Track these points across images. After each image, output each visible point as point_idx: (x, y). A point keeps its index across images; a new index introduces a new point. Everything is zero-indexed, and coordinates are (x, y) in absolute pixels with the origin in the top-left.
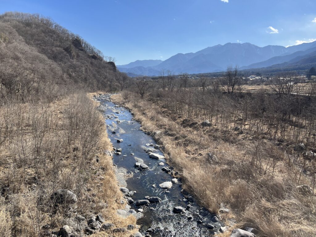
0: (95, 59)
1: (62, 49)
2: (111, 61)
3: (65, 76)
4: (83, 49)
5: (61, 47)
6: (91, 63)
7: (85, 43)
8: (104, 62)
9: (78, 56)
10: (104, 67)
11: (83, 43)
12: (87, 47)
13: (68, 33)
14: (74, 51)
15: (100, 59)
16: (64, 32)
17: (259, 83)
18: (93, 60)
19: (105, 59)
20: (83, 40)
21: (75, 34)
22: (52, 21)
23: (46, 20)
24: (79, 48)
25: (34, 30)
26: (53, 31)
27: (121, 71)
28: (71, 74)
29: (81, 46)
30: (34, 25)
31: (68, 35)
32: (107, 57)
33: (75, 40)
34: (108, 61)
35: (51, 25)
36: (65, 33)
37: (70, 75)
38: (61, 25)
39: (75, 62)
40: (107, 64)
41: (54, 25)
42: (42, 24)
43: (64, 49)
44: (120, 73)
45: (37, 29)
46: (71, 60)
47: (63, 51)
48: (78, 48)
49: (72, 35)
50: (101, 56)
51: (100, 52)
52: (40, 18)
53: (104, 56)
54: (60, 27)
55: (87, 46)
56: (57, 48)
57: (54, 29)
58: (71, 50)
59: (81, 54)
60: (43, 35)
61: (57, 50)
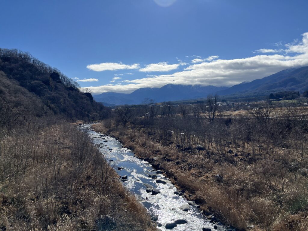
0: (72, 91)
1: (40, 82)
2: (88, 92)
3: (45, 107)
4: (60, 82)
5: (39, 80)
6: (69, 94)
7: (62, 76)
8: (81, 93)
9: (56, 88)
10: (82, 98)
11: (60, 76)
14: (52, 82)
15: (77, 91)
16: (42, 66)
19: (81, 90)
20: (60, 73)
21: (52, 67)
22: (29, 56)
23: (25, 55)
25: (13, 65)
26: (32, 65)
28: (51, 105)
29: (59, 78)
30: (12, 60)
31: (46, 67)
33: (53, 74)
34: (85, 92)
35: (29, 59)
37: (50, 107)
38: (39, 60)
39: (53, 94)
40: (84, 95)
41: (32, 59)
42: (20, 59)
44: (96, 103)
45: (16, 63)
46: (50, 92)
47: (42, 83)
48: (56, 81)
49: (50, 68)
50: (78, 88)
51: (76, 83)
52: (18, 52)
55: (64, 78)
56: (36, 81)
57: (32, 63)
58: (50, 83)
59: (59, 86)
60: (21, 69)
61: (35, 83)
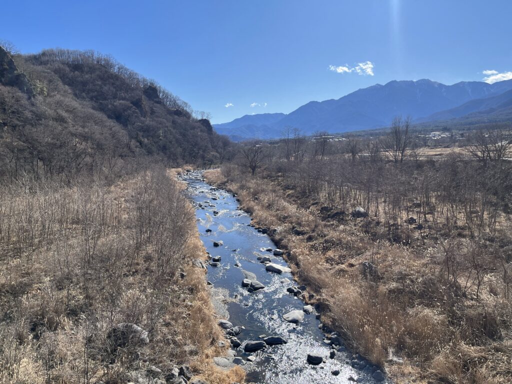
0: (178, 116)
1: (128, 103)
2: (204, 118)
3: (133, 143)
4: (160, 102)
5: (127, 100)
6: (174, 122)
7: (164, 92)
8: (193, 119)
9: (153, 112)
10: (194, 128)
11: (160, 92)
12: (167, 98)
13: (138, 78)
14: (146, 103)
15: (187, 115)
16: (132, 76)
17: (447, 144)
18: (176, 117)
19: (194, 115)
20: (160, 87)
21: (148, 79)
22: (113, 61)
23: (105, 60)
24: (155, 100)
25: (87, 76)
26: (116, 76)
27: (219, 133)
28: (143, 140)
29: (158, 97)
30: (86, 69)
31: (138, 81)
32: (198, 111)
33: (148, 89)
34: (200, 118)
35: (112, 66)
36: (134, 78)
37: (141, 143)
38: (127, 66)
39: (148, 121)
40: (197, 122)
41: (117, 66)
42: (97, 67)
43: (132, 103)
44: (218, 136)
45: (91, 74)
46: (142, 119)
47: (131, 105)
48: (153, 100)
49: (144, 80)
50: (188, 110)
51: (186, 104)
52: (96, 56)
53: (192, 111)
54: (126, 69)
55: (167, 96)
56: (121, 101)
57: (117, 73)
58: (143, 104)
59: (158, 108)
60: (100, 83)
61: (120, 104)
